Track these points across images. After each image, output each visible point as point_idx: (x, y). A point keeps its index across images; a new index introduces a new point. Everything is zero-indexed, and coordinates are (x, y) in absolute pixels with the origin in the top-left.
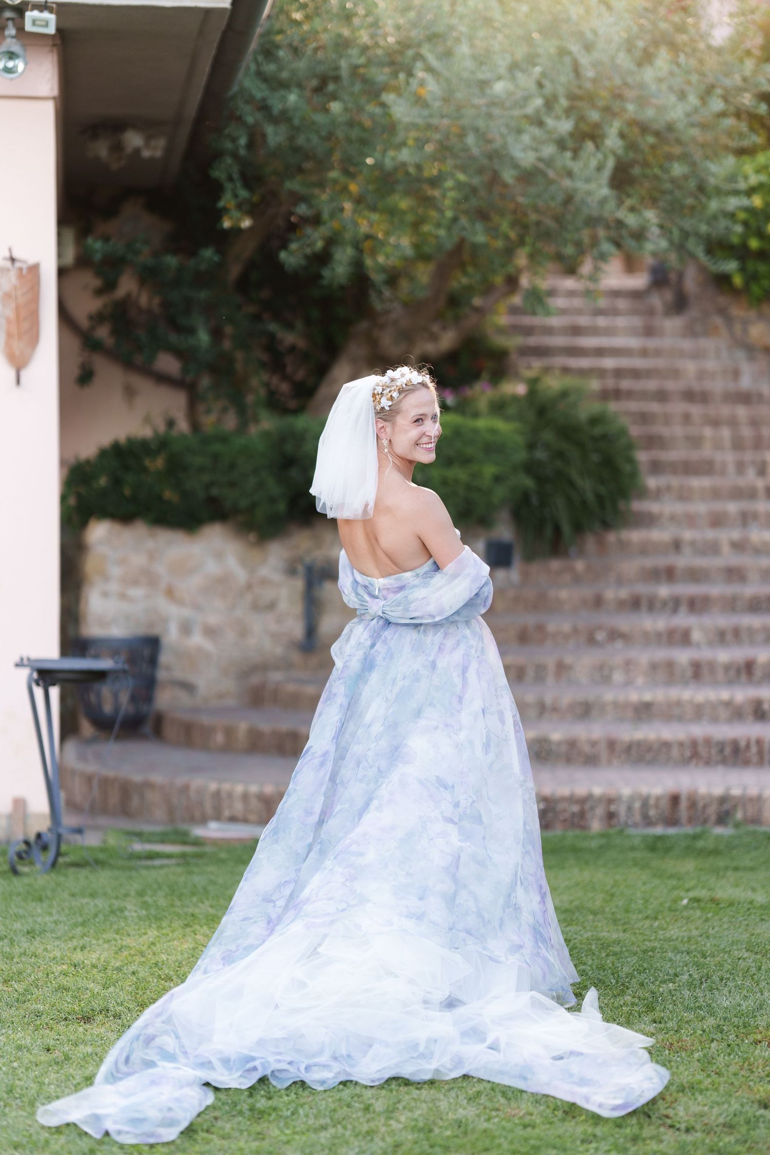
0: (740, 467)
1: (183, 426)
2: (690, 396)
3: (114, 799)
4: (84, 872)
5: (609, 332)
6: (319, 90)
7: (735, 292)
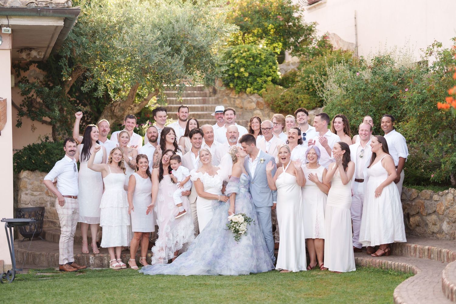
1: (51, 139)
3: (31, 260)
4: (23, 282)
6: (93, 36)
7: (232, 89)
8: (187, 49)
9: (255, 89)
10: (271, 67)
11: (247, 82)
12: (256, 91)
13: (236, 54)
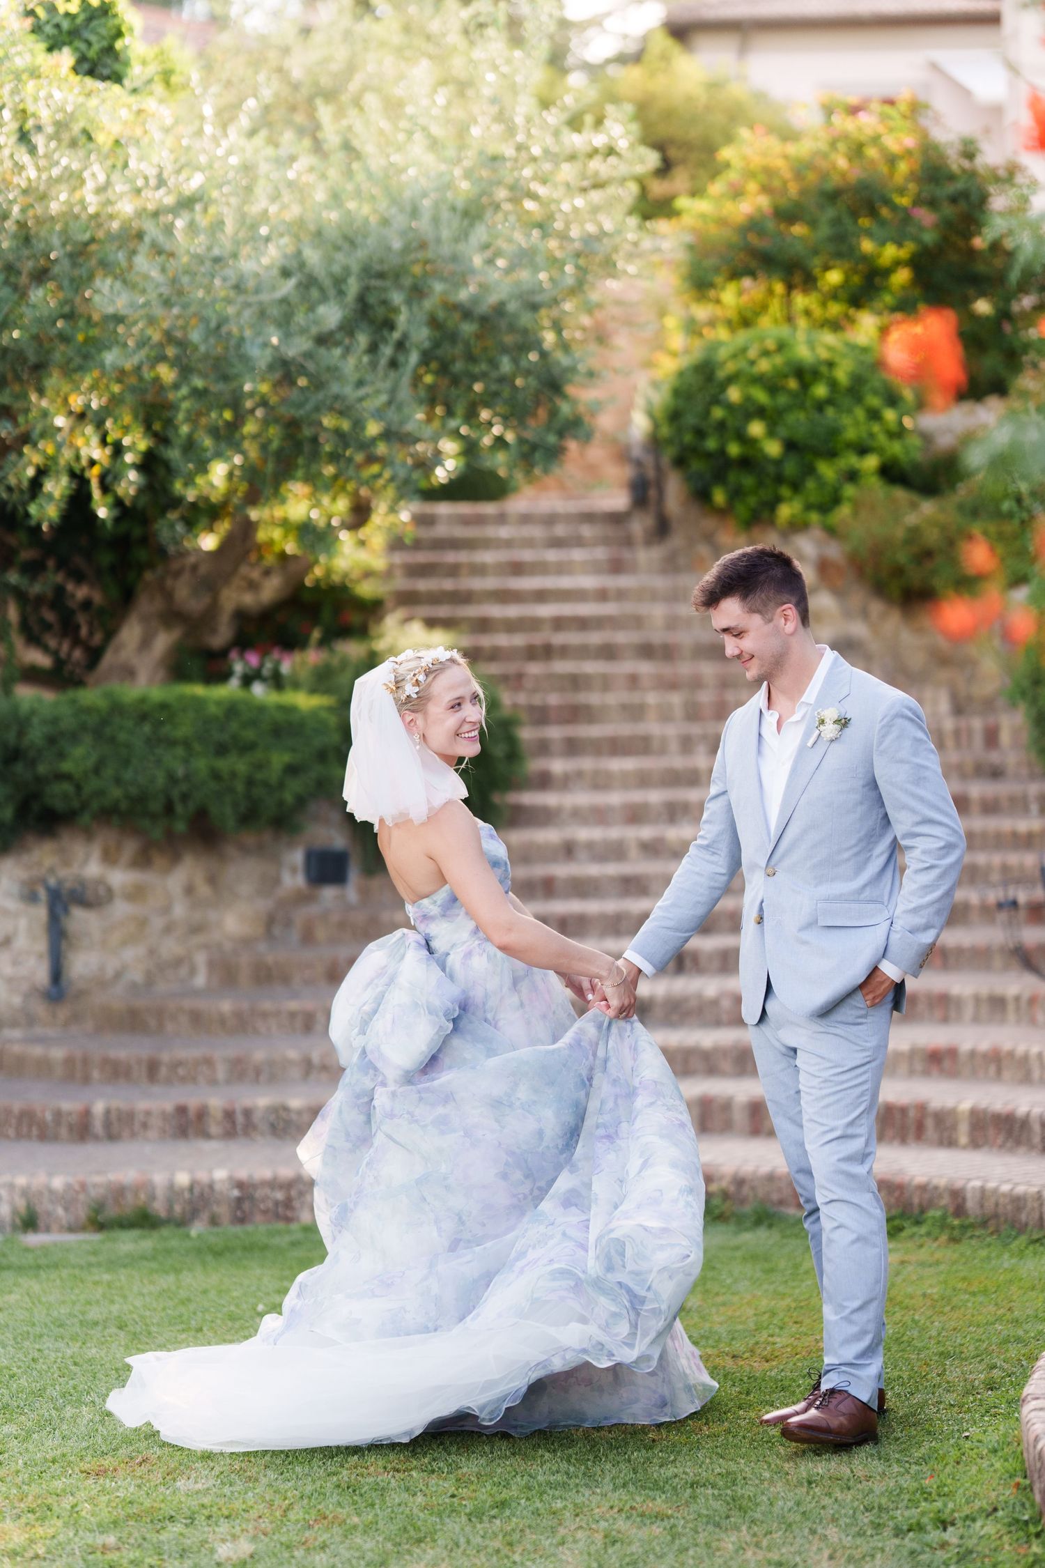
0: (687, 744)
2: (646, 651)
5: (561, 569)
7: (723, 513)
8: (434, 322)
9: (809, 507)
10: (874, 415)
11: (779, 479)
12: (814, 517)
13: (731, 367)
